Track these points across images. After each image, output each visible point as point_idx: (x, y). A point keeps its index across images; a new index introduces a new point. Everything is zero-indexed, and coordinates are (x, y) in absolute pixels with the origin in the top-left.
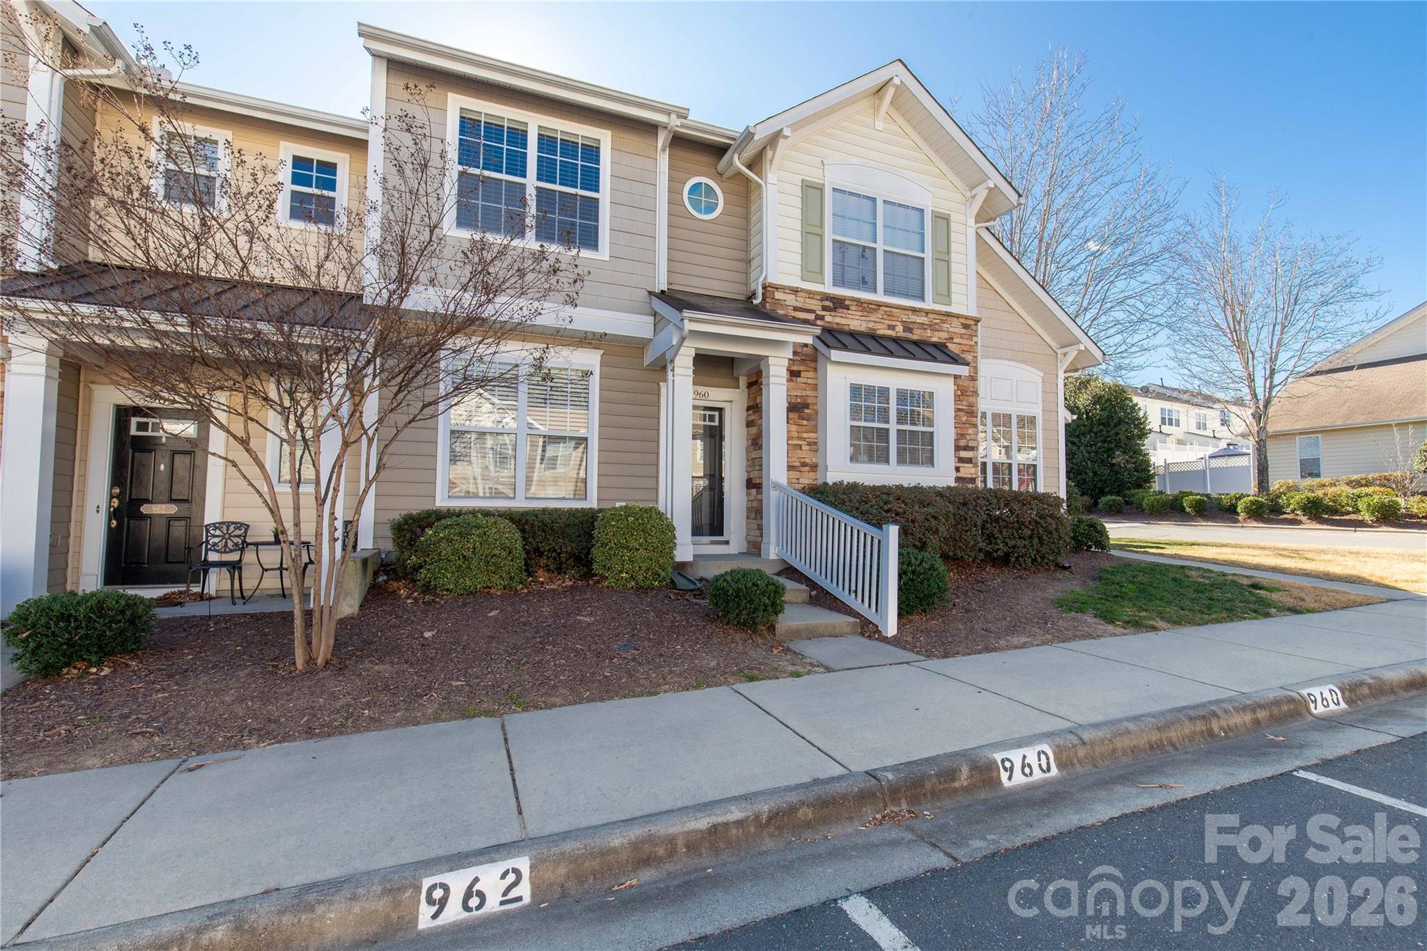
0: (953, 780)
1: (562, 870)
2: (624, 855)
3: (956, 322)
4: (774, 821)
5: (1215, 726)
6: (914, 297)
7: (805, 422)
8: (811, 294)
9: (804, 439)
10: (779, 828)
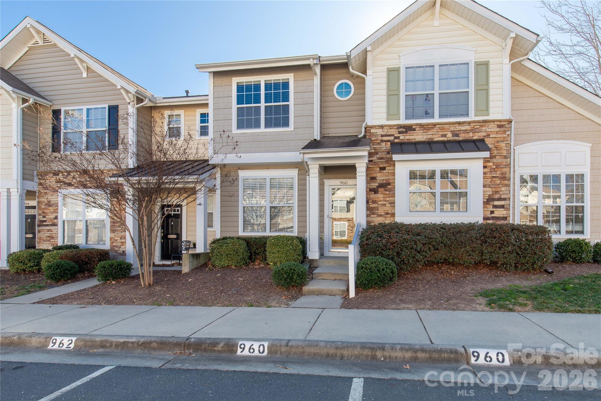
0: (215, 347)
1: (82, 343)
2: (98, 343)
3: (492, 125)
4: (143, 345)
5: (379, 354)
6: (462, 115)
7: (388, 192)
8: (391, 127)
9: (387, 201)
10: (145, 347)
